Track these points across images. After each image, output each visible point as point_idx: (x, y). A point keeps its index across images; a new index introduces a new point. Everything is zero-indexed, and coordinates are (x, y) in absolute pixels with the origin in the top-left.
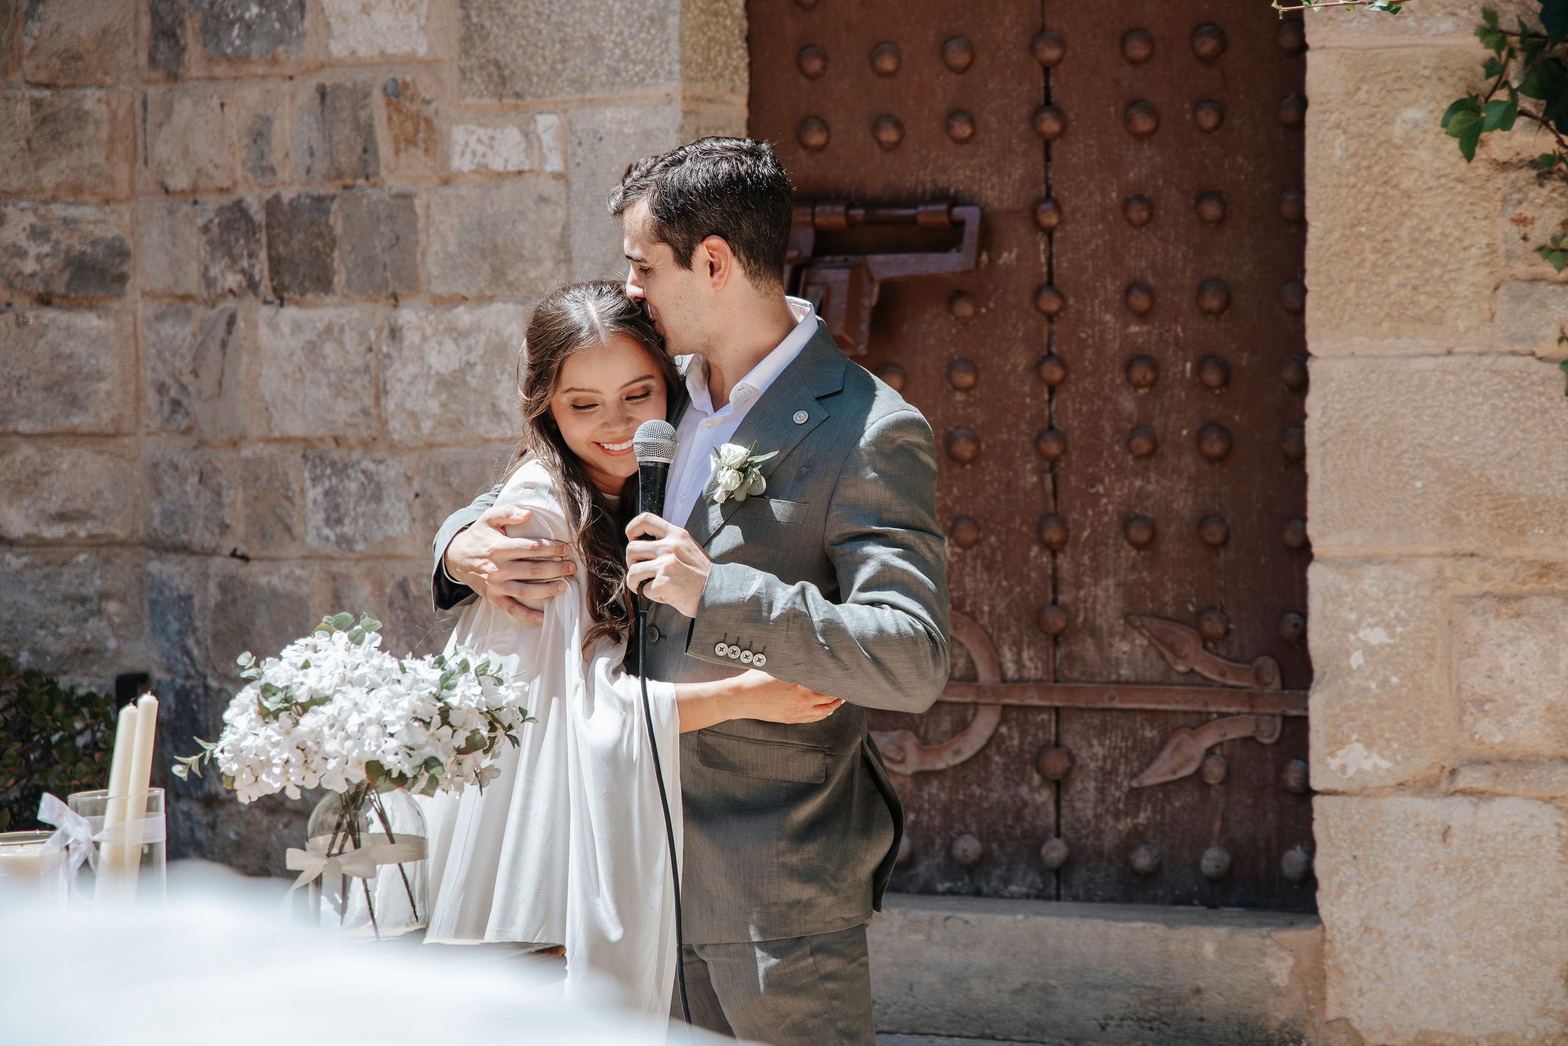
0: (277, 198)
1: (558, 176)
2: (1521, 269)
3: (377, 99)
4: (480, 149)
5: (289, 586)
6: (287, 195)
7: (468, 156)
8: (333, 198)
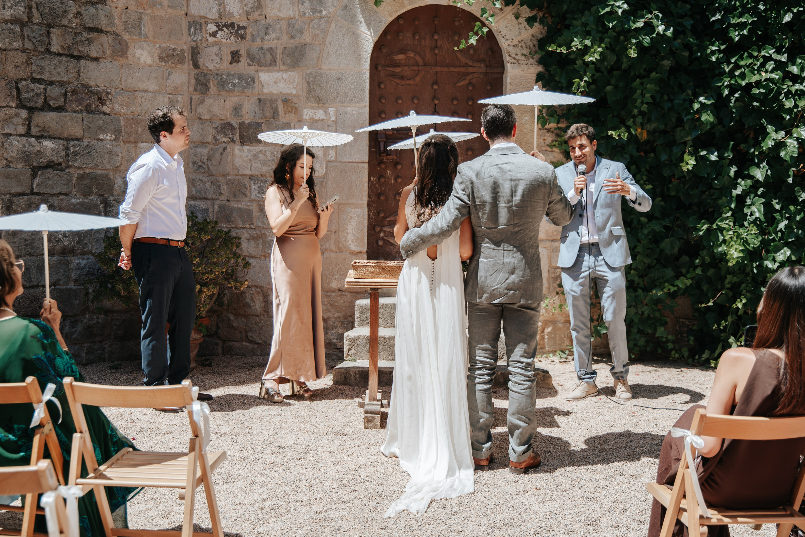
0: (243, 122)
1: (333, 121)
2: (544, 149)
3: (279, 102)
4: (312, 114)
5: (245, 207)
6: (246, 122)
7: (308, 116)
8: (262, 123)
